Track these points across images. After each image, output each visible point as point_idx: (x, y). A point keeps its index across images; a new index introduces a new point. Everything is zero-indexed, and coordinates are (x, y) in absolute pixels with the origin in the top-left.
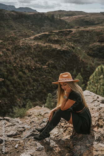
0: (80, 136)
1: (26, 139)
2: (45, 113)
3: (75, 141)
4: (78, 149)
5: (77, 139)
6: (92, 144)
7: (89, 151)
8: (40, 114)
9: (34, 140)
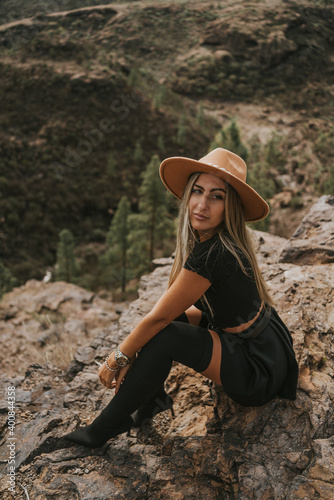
0: (251, 418)
1: (23, 469)
2: (62, 299)
3: (235, 444)
4: (257, 484)
5: (240, 433)
6: (313, 454)
7: (306, 489)
8: (43, 307)
9: (59, 470)
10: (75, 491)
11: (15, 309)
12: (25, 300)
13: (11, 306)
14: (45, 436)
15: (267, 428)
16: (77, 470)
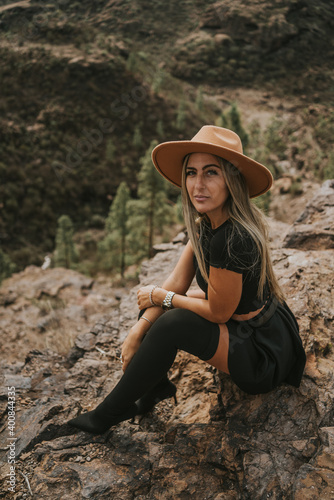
0: (255, 405)
1: (23, 457)
3: (240, 432)
4: (262, 472)
5: (244, 421)
6: (320, 442)
7: (313, 478)
8: (43, 293)
9: (61, 458)
10: (77, 479)
11: (14, 295)
12: (24, 286)
13: (11, 292)
14: (46, 424)
15: (273, 415)
16: (79, 458)
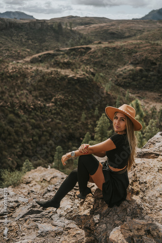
0: (106, 209)
1: (20, 219)
2: (52, 176)
4: (102, 230)
6: (124, 221)
8: (44, 179)
9: (33, 221)
10: (38, 228)
13: (29, 178)
14: (30, 209)
15: (111, 213)
16: (39, 222)
